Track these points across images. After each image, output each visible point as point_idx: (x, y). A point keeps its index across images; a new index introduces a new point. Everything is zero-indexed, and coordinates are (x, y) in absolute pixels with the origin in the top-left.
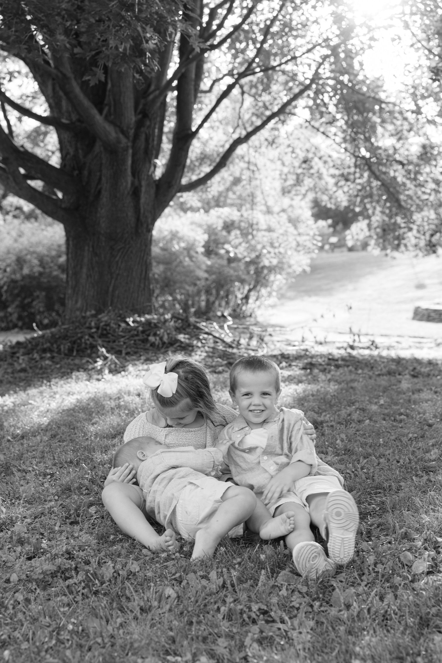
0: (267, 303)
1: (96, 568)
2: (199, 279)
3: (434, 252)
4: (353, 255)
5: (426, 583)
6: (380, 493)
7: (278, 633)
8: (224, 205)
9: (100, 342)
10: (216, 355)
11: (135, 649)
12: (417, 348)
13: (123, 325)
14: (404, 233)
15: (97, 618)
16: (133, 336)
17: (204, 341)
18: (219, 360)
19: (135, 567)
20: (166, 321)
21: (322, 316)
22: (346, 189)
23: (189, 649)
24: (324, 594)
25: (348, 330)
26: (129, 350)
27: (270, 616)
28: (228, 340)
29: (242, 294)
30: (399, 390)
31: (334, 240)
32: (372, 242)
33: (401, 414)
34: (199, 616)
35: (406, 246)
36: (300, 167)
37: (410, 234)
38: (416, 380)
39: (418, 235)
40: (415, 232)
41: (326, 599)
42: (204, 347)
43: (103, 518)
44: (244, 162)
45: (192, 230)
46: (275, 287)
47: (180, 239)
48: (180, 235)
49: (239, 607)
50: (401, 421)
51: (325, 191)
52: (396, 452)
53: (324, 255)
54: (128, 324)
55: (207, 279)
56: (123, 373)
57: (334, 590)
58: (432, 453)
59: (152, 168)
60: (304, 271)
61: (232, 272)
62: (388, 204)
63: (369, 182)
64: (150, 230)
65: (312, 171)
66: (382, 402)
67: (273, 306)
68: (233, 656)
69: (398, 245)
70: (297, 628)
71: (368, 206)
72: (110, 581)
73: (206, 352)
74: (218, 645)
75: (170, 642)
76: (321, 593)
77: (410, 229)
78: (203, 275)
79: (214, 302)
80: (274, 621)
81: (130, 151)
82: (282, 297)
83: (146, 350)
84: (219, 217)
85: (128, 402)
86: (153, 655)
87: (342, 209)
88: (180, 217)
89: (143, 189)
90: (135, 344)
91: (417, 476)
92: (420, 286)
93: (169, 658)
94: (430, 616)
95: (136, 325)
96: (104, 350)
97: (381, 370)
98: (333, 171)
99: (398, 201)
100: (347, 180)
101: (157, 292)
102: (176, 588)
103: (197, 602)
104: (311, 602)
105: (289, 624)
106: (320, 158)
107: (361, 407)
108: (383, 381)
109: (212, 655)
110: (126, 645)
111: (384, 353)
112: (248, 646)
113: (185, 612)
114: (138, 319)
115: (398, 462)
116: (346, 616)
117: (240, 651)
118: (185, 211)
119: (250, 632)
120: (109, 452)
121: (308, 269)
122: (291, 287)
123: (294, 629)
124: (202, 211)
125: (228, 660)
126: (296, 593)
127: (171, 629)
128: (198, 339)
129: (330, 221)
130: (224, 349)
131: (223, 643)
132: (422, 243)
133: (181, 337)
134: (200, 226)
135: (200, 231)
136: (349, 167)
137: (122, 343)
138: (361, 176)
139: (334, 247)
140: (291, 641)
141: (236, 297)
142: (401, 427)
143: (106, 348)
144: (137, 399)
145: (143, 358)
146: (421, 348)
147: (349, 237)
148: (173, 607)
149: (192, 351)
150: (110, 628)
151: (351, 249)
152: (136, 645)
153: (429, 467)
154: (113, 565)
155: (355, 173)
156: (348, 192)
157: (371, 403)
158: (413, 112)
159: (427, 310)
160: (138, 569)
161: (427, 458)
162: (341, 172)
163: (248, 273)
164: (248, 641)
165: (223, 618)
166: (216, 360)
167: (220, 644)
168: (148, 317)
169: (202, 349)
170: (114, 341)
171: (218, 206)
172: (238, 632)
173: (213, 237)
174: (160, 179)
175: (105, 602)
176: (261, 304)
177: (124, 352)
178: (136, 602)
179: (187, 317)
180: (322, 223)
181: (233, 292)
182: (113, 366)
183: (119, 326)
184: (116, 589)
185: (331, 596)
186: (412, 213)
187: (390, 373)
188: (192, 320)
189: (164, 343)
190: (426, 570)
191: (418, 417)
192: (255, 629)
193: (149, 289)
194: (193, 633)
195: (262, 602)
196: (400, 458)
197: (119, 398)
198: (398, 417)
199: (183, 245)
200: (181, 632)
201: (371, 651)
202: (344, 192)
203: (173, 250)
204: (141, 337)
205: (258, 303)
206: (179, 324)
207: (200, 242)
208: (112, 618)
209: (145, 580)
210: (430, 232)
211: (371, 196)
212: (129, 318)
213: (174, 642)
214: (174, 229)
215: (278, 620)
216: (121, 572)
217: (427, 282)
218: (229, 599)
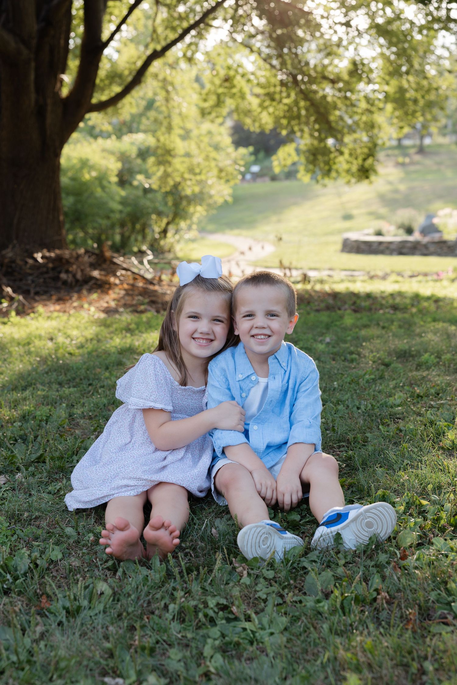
0: (187, 236)
1: (6, 559)
2: (112, 211)
3: (367, 177)
4: (277, 185)
5: (418, 559)
6: (343, 446)
7: (243, 635)
8: (138, 131)
9: (4, 280)
10: (136, 292)
11: (62, 670)
12: (350, 281)
13: (30, 261)
14: (335, 157)
15: (10, 626)
16: (42, 273)
17: (122, 278)
18: (140, 298)
19: (56, 554)
20: (78, 256)
21: (250, 249)
22: (271, 110)
23: (133, 664)
24: (295, 580)
25: (278, 264)
26: (38, 289)
27: (231, 612)
28: (149, 276)
29: (159, 227)
30: (343, 326)
31: (255, 169)
32: (302, 168)
33: (351, 353)
34: (142, 619)
35: (337, 172)
36: (221, 86)
37: (341, 159)
38: (358, 315)
39: (350, 159)
40: (346, 156)
41: (298, 586)
42: (122, 284)
43: (14, 490)
44: (158, 81)
45: (104, 158)
46: (195, 219)
47: (92, 168)
48: (91, 163)
49: (193, 603)
50: (352, 361)
51: (248, 113)
52: (355, 397)
53: (246, 185)
54: (35, 260)
55: (121, 212)
56: (32, 315)
57: (306, 573)
58: (396, 397)
59: (58, 85)
60: (226, 202)
61: (148, 203)
62: (317, 126)
63: (296, 103)
64: (57, 154)
65: (234, 90)
66: (328, 340)
67: (193, 241)
68: (190, 673)
69: (330, 171)
70: (267, 627)
71: (296, 128)
72: (25, 574)
73: (125, 290)
74: (169, 657)
75: (106, 656)
76: (291, 579)
77: (342, 153)
78: (116, 206)
79: (129, 237)
80: (236, 619)
81: (33, 64)
82: (202, 230)
83: (58, 289)
84: (132, 144)
85: (40, 348)
86: (86, 676)
87: (267, 132)
88: (90, 143)
89: (49, 108)
90: (45, 282)
91: (383, 424)
92: (348, 217)
93: (107, 679)
94: (430, 603)
95: (45, 261)
96: (9, 290)
97: (319, 305)
98: (258, 90)
99: (328, 122)
100: (273, 99)
101: (67, 226)
102: (110, 580)
103: (138, 598)
104: (281, 591)
105: (257, 621)
106: (243, 76)
107: (306, 346)
108: (324, 317)
109: (161, 671)
110: (49, 664)
111: (318, 287)
112: (209, 657)
113: (125, 614)
114: (47, 254)
115: (358, 408)
116: (326, 608)
117: (199, 665)
118: (95, 137)
119: (209, 637)
120: (19, 407)
121: (230, 199)
122: (212, 219)
123: (263, 628)
124: (114, 137)
125: (185, 679)
126: (262, 580)
127: (106, 638)
128: (115, 275)
129: (251, 149)
130: (145, 286)
131: (176, 654)
132: (354, 168)
133: (96, 274)
134: (112, 153)
135: (112, 159)
136: (275, 86)
137: (29, 282)
138: (288, 96)
139: (256, 176)
140: (261, 645)
141: (153, 231)
142: (354, 368)
143: (11, 287)
144: (50, 344)
145: (54, 297)
146: (354, 281)
147: (275, 163)
148: (108, 606)
149: (109, 289)
150: (27, 641)
151: (274, 178)
152: (63, 664)
153: (396, 414)
154: (28, 552)
155: (281, 92)
156: (274, 113)
157: (315, 341)
158: (342, 24)
159: (356, 241)
160: (60, 556)
161: (390, 403)
162: (266, 91)
163: (166, 204)
164: (207, 651)
165: (173, 619)
166: (136, 298)
167: (173, 656)
168: (58, 252)
169: (120, 286)
170: (21, 280)
171: (131, 131)
172: (193, 638)
173: (127, 166)
174: (68, 98)
175: (20, 606)
176: (181, 237)
177: (32, 291)
178: (60, 603)
179: (102, 252)
180: (243, 151)
181: (150, 226)
182: (20, 308)
183: (26, 263)
184: (34, 586)
185: (303, 581)
186: (343, 135)
187: (328, 308)
188: (108, 254)
189: (77, 281)
190: (416, 542)
191: (371, 355)
192: (215, 632)
193: (59, 222)
194: (137, 642)
195: (219, 595)
196: (360, 404)
197: (29, 344)
198: (349, 357)
199: (94, 174)
200: (121, 643)
201: (365, 656)
202: (269, 114)
203: (83, 180)
204: (51, 274)
205: (177, 237)
206: (92, 259)
207: (112, 171)
208: (29, 627)
209: (70, 571)
210: (363, 156)
211: (299, 117)
212: (37, 252)
213: (111, 655)
214: (84, 156)
215: (242, 617)
216: (38, 562)
217: (355, 212)
218: (179, 594)
